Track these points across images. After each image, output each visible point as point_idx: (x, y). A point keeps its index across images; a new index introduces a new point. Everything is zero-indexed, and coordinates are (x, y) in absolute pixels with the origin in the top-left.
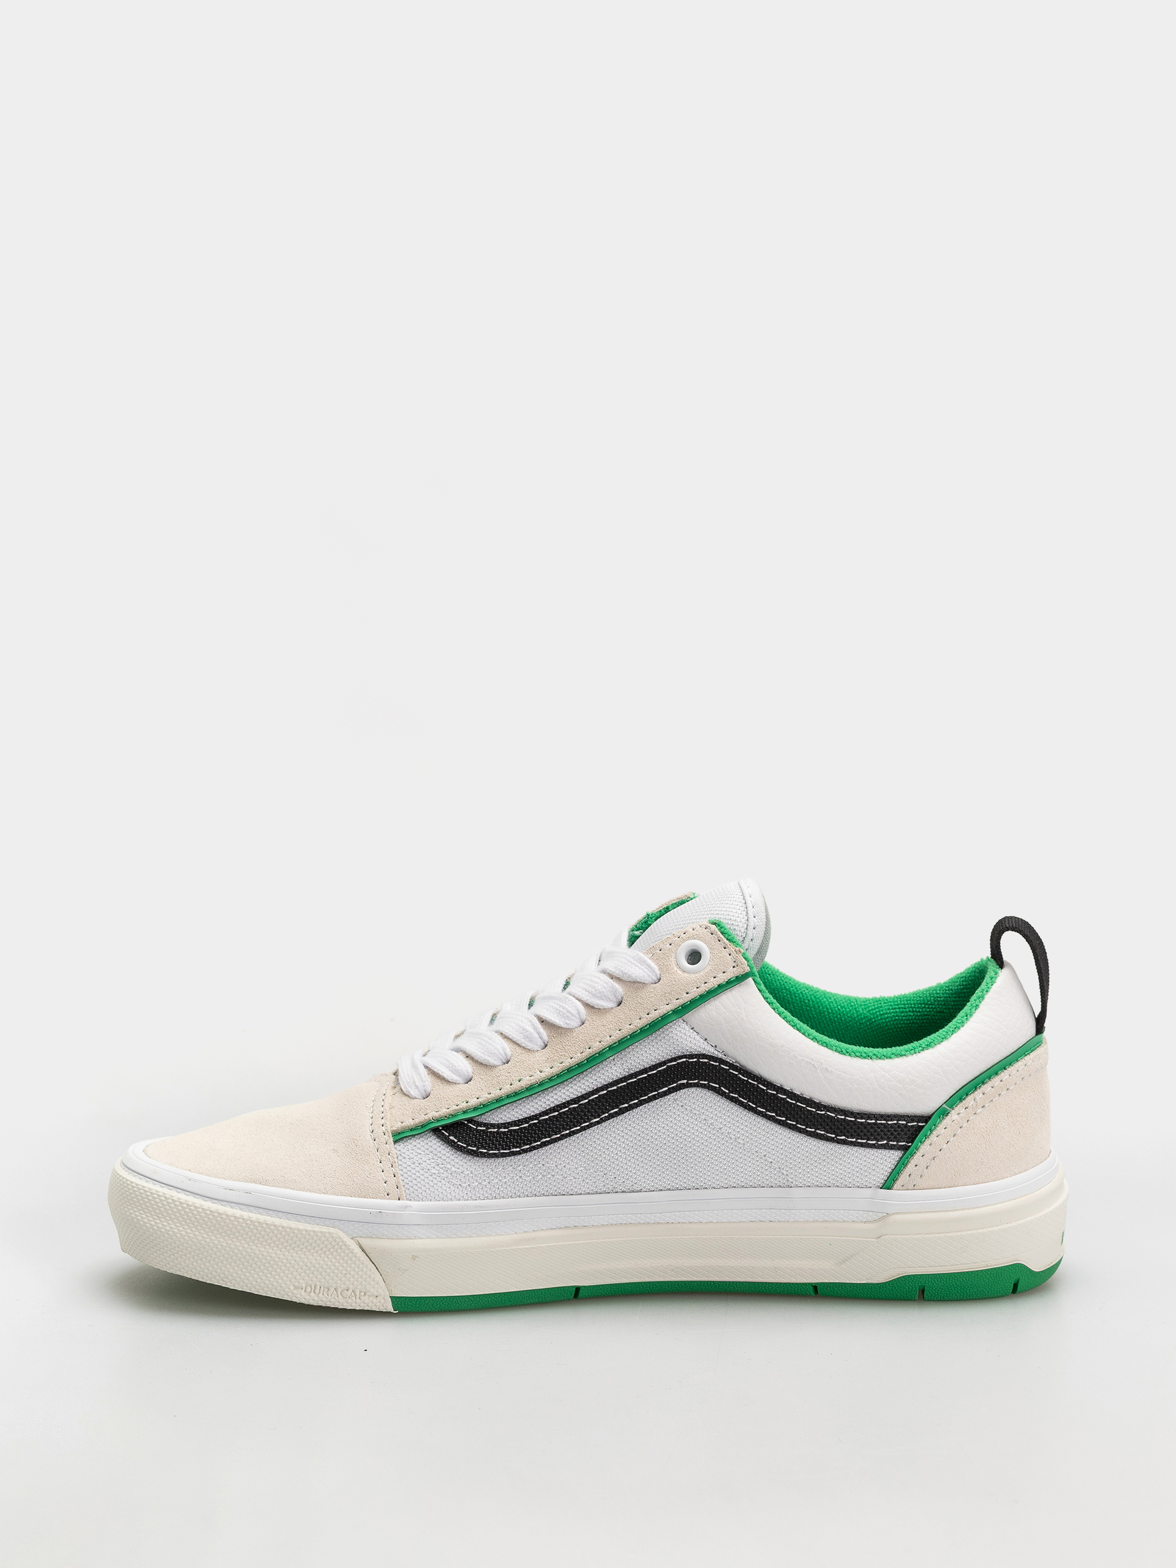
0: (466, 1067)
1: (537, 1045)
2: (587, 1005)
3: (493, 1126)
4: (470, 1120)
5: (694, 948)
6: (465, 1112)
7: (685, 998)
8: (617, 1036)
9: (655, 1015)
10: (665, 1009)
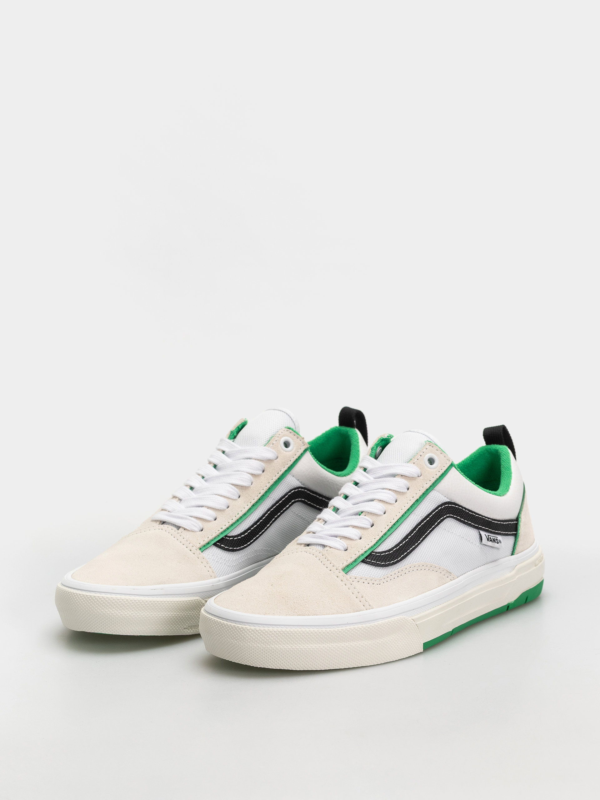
0: (213, 513)
1: (236, 497)
2: (252, 474)
3: (235, 536)
4: (226, 536)
5: (286, 440)
6: (222, 533)
7: (290, 463)
8: (269, 486)
9: (281, 473)
10: (283, 470)
